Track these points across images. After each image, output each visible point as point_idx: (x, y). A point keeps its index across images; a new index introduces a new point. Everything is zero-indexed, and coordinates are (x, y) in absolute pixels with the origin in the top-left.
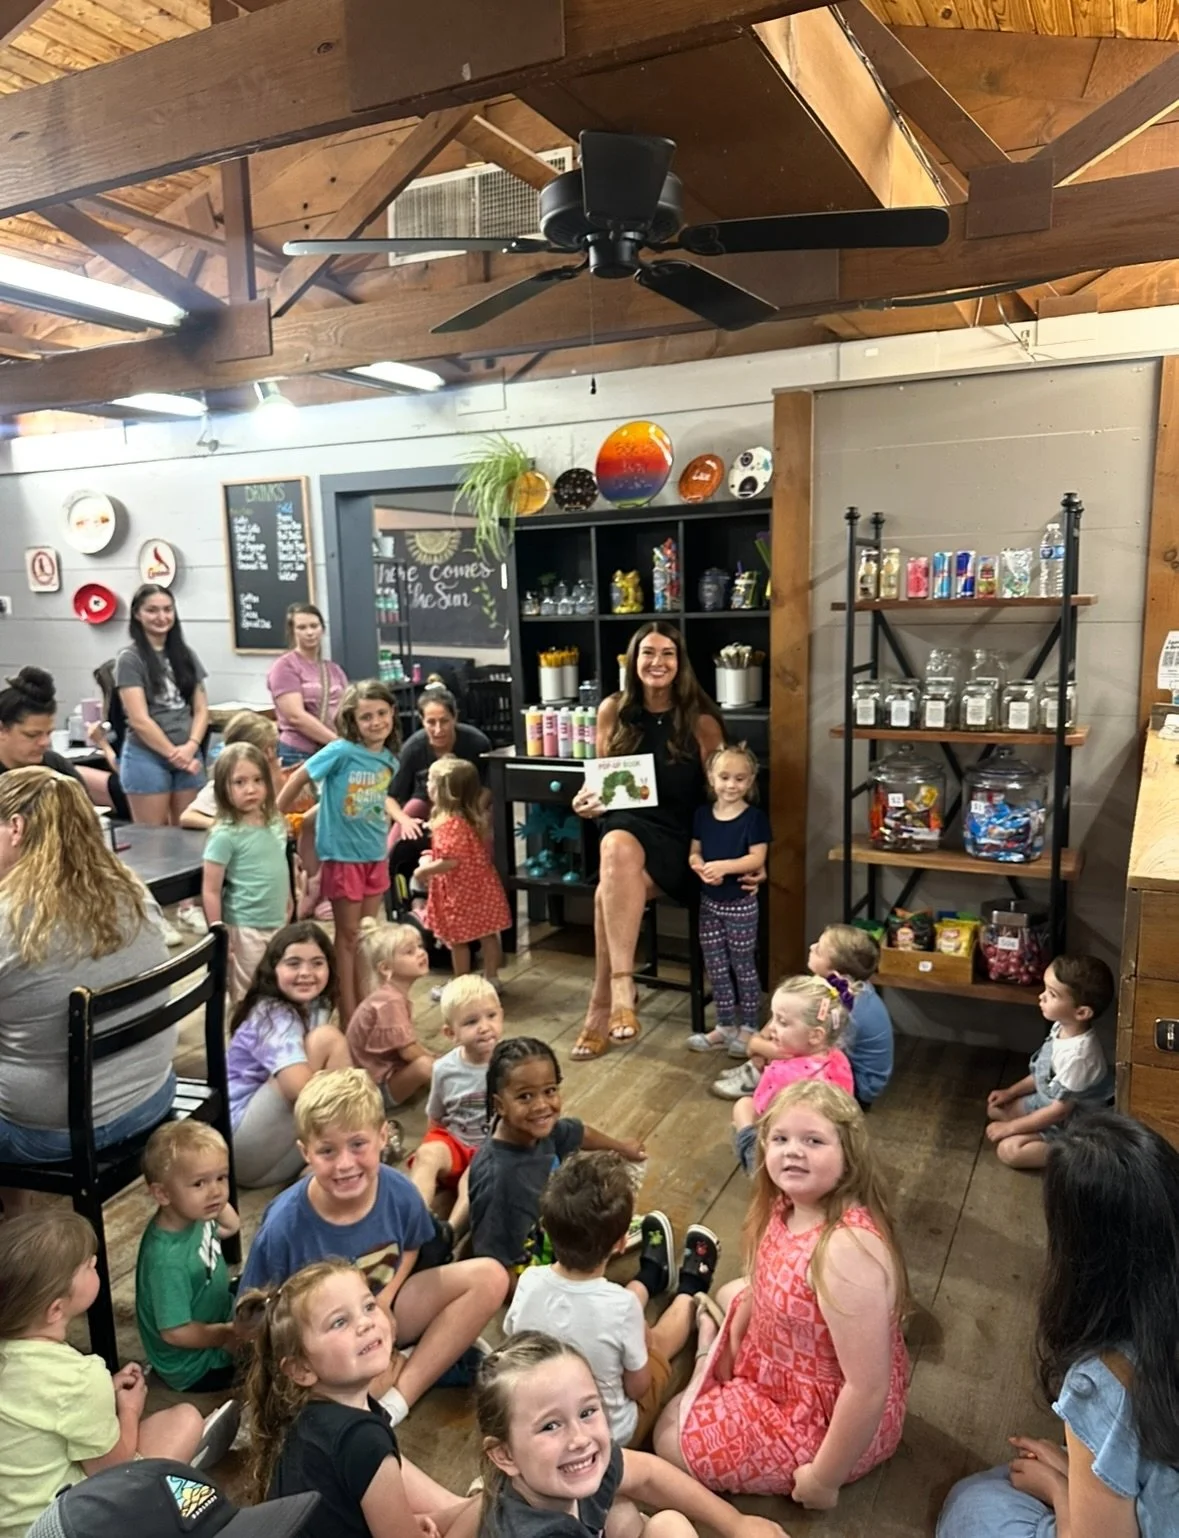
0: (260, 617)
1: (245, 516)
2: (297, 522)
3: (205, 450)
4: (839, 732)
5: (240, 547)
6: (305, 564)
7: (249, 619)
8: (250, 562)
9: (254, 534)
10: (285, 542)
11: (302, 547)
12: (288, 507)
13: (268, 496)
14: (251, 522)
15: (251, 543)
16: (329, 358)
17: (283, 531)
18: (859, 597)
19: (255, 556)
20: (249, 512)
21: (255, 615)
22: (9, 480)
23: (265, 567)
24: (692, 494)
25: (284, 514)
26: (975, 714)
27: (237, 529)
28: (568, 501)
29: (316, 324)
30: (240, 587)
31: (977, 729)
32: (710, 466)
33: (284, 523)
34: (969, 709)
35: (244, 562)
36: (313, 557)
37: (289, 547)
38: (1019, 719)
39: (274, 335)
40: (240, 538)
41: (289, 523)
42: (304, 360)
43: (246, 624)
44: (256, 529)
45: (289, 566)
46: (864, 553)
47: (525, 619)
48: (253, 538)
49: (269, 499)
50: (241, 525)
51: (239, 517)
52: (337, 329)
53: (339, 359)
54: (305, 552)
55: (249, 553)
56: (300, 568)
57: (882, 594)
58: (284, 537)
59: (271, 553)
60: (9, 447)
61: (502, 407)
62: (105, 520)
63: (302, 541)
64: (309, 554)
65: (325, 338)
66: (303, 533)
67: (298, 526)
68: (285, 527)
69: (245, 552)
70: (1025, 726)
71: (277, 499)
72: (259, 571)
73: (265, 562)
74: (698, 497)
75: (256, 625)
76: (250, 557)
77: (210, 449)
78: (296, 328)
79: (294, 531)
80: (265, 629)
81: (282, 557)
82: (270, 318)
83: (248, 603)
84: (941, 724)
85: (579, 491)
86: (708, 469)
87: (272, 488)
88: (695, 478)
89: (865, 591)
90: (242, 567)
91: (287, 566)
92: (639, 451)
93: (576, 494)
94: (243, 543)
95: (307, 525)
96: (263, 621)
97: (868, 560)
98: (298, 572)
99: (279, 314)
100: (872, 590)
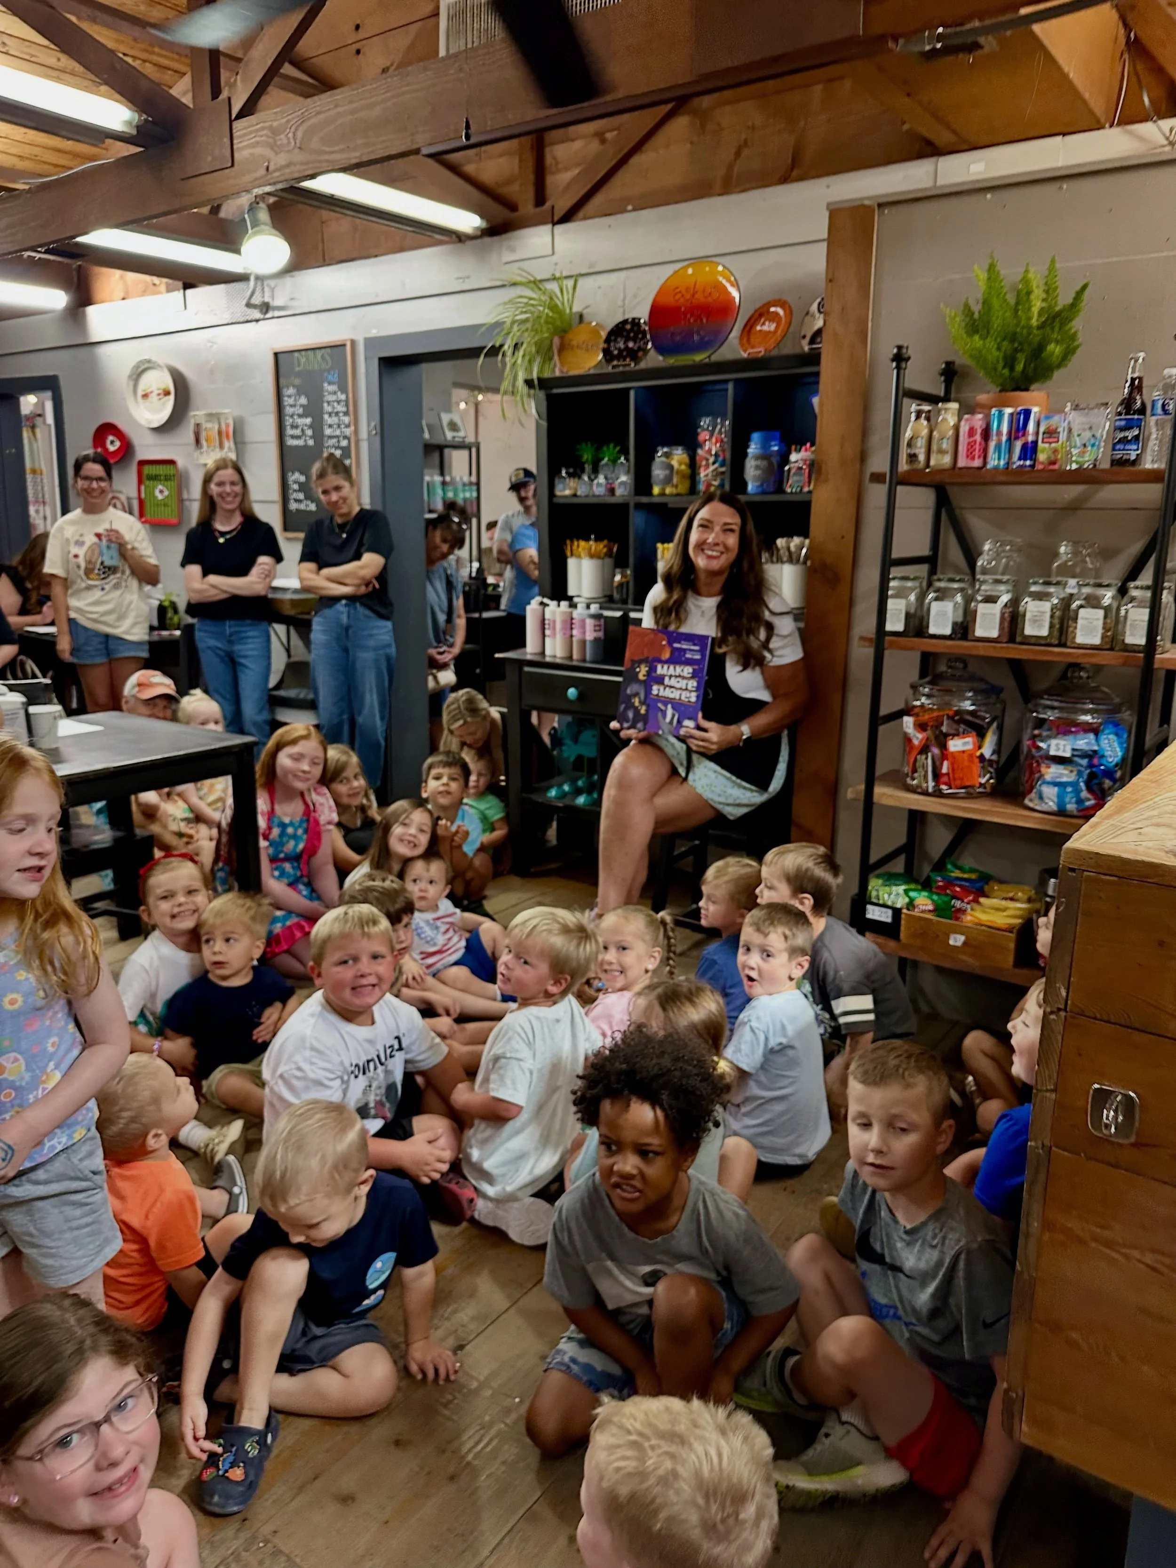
0: (307, 498)
1: (294, 386)
2: (342, 393)
3: (257, 314)
4: (870, 640)
5: (288, 421)
6: (349, 439)
7: (296, 501)
8: (298, 437)
9: (301, 406)
10: (330, 414)
11: (346, 419)
12: (334, 376)
13: (316, 362)
14: (299, 393)
15: (300, 416)
16: (288, 165)
17: (328, 403)
18: (903, 466)
19: (303, 430)
20: (297, 382)
21: (301, 496)
22: (84, 350)
23: (311, 442)
24: (753, 347)
25: (330, 383)
26: (1035, 621)
27: (287, 401)
28: (619, 357)
29: (275, 124)
30: (288, 464)
31: (1037, 641)
32: (777, 314)
33: (330, 393)
34: (1028, 616)
35: (293, 437)
36: (356, 432)
37: (334, 420)
38: (1090, 631)
39: (235, 142)
40: (289, 410)
41: (335, 393)
42: (263, 171)
43: (293, 506)
44: (303, 400)
45: (334, 441)
46: (914, 407)
47: (555, 500)
48: (301, 411)
49: (316, 367)
50: (289, 396)
51: (288, 387)
52: (296, 129)
53: (298, 168)
54: (348, 426)
55: (297, 427)
56: (344, 443)
57: (932, 463)
58: (330, 409)
59: (317, 427)
60: (84, 315)
61: (550, 252)
62: (167, 393)
63: (346, 414)
64: (352, 428)
65: (285, 141)
66: (347, 401)
67: (343, 397)
68: (331, 398)
69: (294, 426)
70: (1097, 640)
71: (323, 366)
72: (306, 446)
73: (311, 437)
74: (759, 351)
75: (302, 507)
76: (298, 432)
77: (261, 312)
78: (257, 131)
79: (339, 402)
80: (311, 512)
81: (328, 432)
82: (231, 122)
83: (295, 482)
84: (994, 634)
85: (631, 344)
86: (775, 317)
87: (319, 353)
88: (758, 328)
89: (912, 457)
90: (291, 442)
91: (333, 441)
92: (700, 298)
93: (627, 348)
94: (292, 416)
95: (351, 396)
96: (309, 502)
97: (918, 417)
98: (342, 448)
99: (240, 116)
100: (922, 458)
